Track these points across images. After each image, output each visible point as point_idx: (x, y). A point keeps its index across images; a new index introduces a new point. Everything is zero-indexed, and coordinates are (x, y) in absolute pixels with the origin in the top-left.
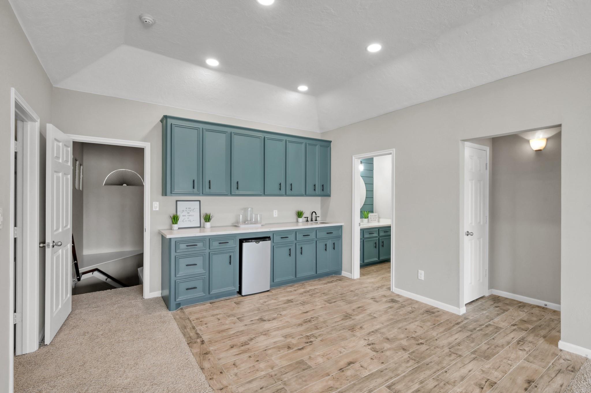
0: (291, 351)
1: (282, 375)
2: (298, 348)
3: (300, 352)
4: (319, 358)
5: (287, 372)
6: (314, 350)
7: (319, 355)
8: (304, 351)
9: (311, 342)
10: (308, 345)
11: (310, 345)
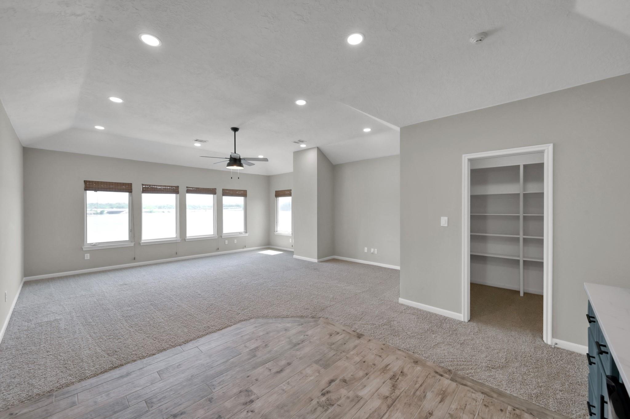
0: (341, 377)
1: (336, 353)
2: (335, 382)
3: (331, 377)
4: (310, 373)
5: (334, 356)
6: (317, 382)
7: (310, 377)
8: (327, 379)
9: (323, 395)
10: (326, 388)
11: (324, 389)
